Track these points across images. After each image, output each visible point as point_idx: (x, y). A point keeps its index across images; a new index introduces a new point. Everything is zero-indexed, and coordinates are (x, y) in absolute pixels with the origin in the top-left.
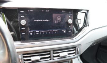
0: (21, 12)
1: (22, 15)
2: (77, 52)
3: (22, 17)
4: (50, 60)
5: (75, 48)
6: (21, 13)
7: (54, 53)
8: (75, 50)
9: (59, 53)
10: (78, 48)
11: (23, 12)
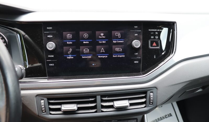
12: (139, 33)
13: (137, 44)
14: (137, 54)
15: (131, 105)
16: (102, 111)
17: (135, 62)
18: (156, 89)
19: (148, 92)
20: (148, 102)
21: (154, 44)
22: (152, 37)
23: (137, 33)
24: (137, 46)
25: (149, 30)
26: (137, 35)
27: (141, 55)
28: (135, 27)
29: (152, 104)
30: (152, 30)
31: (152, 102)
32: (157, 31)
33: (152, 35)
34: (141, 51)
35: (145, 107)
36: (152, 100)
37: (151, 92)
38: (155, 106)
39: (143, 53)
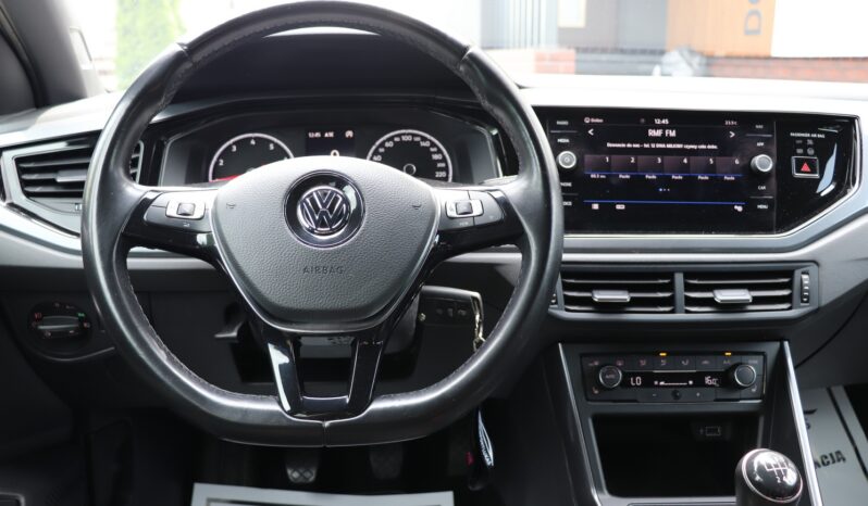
0: (558, 123)
1: (561, 136)
2: (802, 296)
3: (560, 140)
4: (672, 312)
5: (789, 273)
6: (560, 127)
7: (688, 288)
8: (789, 286)
9: (711, 288)
10: (805, 277)
11: (565, 123)
12: (766, 140)
13: (764, 163)
14: (764, 188)
15: (757, 301)
16: (687, 312)
17: (760, 207)
18: (815, 266)
19: (797, 273)
20: (796, 298)
21: (805, 167)
22: (800, 151)
23: (761, 140)
24: (765, 167)
25: (792, 134)
26: (762, 144)
27: (775, 192)
28: (757, 127)
29: (807, 302)
30: (799, 135)
31: (807, 297)
32: (810, 138)
33: (800, 146)
34: (773, 181)
35: (790, 309)
36: (807, 291)
37: (804, 273)
38: (815, 307)
39: (778, 186)
